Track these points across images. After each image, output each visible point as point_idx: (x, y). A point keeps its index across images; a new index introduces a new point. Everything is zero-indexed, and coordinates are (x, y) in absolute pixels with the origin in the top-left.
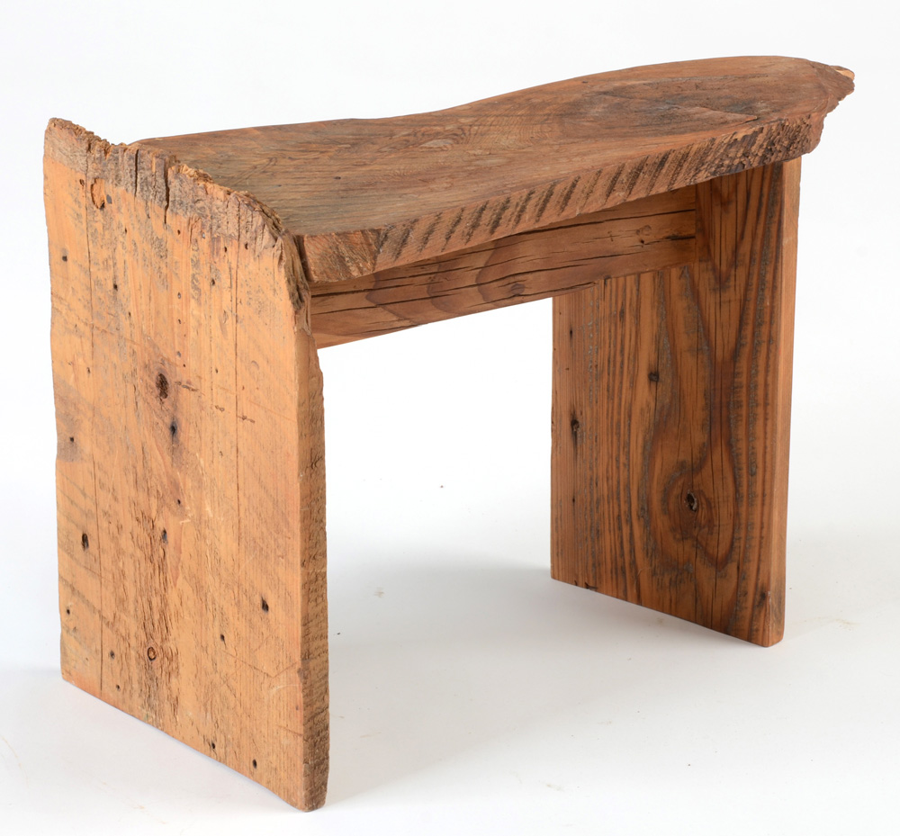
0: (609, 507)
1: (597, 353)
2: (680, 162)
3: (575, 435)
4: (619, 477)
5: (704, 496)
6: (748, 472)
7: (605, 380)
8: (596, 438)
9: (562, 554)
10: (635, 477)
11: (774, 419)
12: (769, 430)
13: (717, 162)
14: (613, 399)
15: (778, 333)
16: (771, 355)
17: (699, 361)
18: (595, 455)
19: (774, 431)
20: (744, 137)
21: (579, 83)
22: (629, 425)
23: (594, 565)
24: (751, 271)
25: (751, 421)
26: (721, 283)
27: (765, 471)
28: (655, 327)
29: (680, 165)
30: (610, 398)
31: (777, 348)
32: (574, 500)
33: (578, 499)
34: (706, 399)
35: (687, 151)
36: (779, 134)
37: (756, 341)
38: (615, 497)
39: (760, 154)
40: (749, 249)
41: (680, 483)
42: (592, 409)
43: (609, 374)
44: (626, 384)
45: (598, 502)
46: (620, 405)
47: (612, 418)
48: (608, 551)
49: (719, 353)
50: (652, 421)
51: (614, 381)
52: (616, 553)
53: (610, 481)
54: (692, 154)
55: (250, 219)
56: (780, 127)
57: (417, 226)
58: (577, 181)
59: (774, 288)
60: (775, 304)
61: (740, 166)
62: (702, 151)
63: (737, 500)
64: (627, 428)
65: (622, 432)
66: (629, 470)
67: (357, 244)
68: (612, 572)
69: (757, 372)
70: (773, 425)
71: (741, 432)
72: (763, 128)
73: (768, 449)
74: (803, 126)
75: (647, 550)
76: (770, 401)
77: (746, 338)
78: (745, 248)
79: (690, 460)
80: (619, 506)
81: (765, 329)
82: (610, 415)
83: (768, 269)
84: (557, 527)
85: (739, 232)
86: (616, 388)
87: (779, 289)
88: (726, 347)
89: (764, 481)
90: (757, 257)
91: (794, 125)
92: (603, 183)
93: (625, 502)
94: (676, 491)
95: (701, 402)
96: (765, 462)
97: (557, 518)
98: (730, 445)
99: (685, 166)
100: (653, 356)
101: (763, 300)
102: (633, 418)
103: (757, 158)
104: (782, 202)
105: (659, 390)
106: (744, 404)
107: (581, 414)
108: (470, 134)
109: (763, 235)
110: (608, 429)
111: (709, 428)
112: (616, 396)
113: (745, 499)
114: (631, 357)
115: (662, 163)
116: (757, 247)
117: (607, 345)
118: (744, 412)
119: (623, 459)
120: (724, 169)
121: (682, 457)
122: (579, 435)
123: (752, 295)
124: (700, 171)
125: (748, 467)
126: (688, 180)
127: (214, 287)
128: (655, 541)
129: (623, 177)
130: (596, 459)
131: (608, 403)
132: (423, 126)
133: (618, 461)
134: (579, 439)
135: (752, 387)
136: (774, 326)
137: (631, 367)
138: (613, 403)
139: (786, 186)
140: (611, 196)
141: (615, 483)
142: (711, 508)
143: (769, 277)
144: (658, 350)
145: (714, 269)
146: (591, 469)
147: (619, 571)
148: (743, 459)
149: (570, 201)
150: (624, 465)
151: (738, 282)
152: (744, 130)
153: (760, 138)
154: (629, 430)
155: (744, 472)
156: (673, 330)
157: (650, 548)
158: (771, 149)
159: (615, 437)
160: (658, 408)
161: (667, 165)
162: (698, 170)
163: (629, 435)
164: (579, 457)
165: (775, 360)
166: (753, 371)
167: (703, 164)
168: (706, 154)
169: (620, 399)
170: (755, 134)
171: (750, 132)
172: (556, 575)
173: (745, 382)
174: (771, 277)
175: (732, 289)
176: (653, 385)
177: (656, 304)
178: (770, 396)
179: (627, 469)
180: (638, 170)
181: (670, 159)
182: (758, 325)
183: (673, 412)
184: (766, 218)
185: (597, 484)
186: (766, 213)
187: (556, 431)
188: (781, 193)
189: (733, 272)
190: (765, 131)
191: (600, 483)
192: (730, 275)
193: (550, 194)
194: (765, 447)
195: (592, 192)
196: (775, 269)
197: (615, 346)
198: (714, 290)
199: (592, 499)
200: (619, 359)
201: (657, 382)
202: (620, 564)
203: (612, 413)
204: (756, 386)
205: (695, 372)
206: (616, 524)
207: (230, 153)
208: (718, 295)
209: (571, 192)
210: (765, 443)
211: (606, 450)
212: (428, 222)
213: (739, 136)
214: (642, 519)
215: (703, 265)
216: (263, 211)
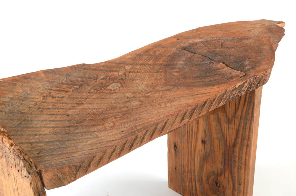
0: (188, 175)
1: (183, 128)
2: (212, 102)
3: (176, 150)
4: (191, 167)
5: (222, 184)
6: (238, 183)
7: (186, 137)
8: (183, 153)
9: (172, 182)
10: (197, 169)
11: (248, 170)
12: (246, 173)
13: (227, 98)
14: (189, 144)
15: (251, 144)
16: (248, 150)
17: (220, 143)
18: (183, 158)
19: (248, 174)
20: (239, 86)
21: (175, 40)
22: (195, 154)
23: (183, 189)
24: (241, 122)
25: (239, 168)
26: (229, 121)
27: (244, 185)
28: (204, 128)
29: (212, 103)
30: (188, 143)
31: (250, 149)
32: (175, 169)
33: (177, 169)
34: (223, 155)
35: (215, 97)
36: (254, 81)
37: (242, 144)
38: (190, 172)
39: (246, 90)
40: (240, 113)
41: (213, 177)
42: (182, 144)
43: (187, 136)
44: (193, 141)
45: (184, 172)
46: (191, 146)
47: (189, 149)
48: (188, 187)
49: (228, 143)
50: (203, 155)
51: (189, 139)
52: (190, 188)
53: (188, 168)
54: (217, 98)
55: (19, 162)
56: (254, 78)
57: (95, 159)
58: (167, 121)
59: (250, 130)
60: (250, 135)
61: (237, 96)
62: (221, 95)
63: (234, 189)
64: (194, 154)
65: (192, 155)
66: (195, 167)
68: (189, 193)
69: (242, 154)
70: (248, 172)
71: (236, 170)
72: (247, 81)
73: (246, 179)
74: (264, 76)
75: (201, 192)
76: (247, 164)
77: (238, 142)
78: (239, 113)
79: (216, 171)
80: (191, 176)
81: (246, 142)
82: (188, 149)
83: (248, 123)
84: (170, 174)
85: (237, 107)
86: (190, 141)
87: (252, 130)
88: (231, 142)
89: (244, 188)
90: (243, 117)
91: (260, 76)
92: (179, 119)
93: (193, 175)
94: (211, 179)
95: (221, 156)
96: (244, 182)
97: (170, 172)
98: (231, 173)
99: (214, 103)
100: (203, 136)
101: (245, 132)
102: (196, 151)
103: (244, 92)
104: (254, 103)
105: (206, 147)
106: (237, 162)
107: (178, 144)
108: (128, 79)
109: (246, 111)
110: (187, 152)
111: (223, 164)
112: (190, 143)
113: (237, 190)
114: (195, 133)
115: (204, 105)
116: (244, 114)
117: (187, 127)
118: (237, 164)
119: (192, 163)
120: (230, 99)
121: (214, 170)
122: (177, 150)
123: (241, 129)
124: (220, 102)
125: (238, 182)
126: (215, 107)
128: (204, 190)
129: (188, 114)
130: (183, 160)
131: (187, 144)
132: (110, 71)
133: (191, 163)
134: (177, 152)
135: (240, 158)
136: (250, 142)
137: (195, 136)
138: (189, 145)
139: (256, 97)
140: (182, 122)
141: (190, 169)
142: (224, 189)
143: (248, 125)
144: (205, 134)
145: (226, 116)
146: (181, 162)
147: (191, 194)
148: (236, 178)
149: (164, 129)
150: (193, 165)
151: (235, 123)
152: (239, 83)
153: (246, 85)
154: (195, 155)
155: (237, 182)
156: (211, 130)
157: (202, 191)
158: (250, 87)
159: (190, 156)
160: (205, 152)
161: (206, 105)
162: (219, 102)
163: (195, 156)
164: (177, 157)
165: (249, 152)
166: (241, 153)
167: (222, 100)
168: (223, 96)
169: (192, 145)
170: (244, 83)
171: (241, 84)
172: (170, 187)
173: (237, 155)
174: (249, 126)
175: (233, 125)
176: (203, 144)
177: (204, 120)
178: (247, 163)
179: (194, 166)
180: (194, 110)
181: (208, 102)
182: (243, 139)
183: (210, 155)
184: (247, 106)
185: (183, 167)
186: (248, 105)
187: (169, 147)
188: (254, 99)
189: (234, 119)
190: (248, 82)
191: (184, 167)
192: (232, 120)
193: (156, 128)
194: (245, 178)
195: (174, 123)
196: (251, 124)
197: (190, 128)
198: (226, 123)
199: (182, 170)
200: (191, 133)
201: (205, 144)
202: (191, 191)
203: (189, 148)
204: (242, 158)
205: (219, 146)
206: (190, 181)
207: (29, 92)
208: (228, 125)
209: (165, 125)
210: (245, 176)
211: (186, 158)
212: (100, 156)
213: (237, 86)
214: (199, 182)
215: (222, 114)
216: (24, 159)
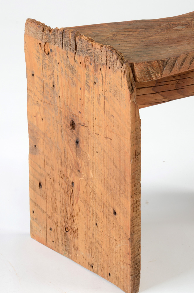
55: (111, 56)
57: (179, 59)
67: (155, 66)
108: (192, 24)
127: (95, 85)
132: (172, 21)
207: (98, 33)
212: (183, 57)
216: (117, 53)
